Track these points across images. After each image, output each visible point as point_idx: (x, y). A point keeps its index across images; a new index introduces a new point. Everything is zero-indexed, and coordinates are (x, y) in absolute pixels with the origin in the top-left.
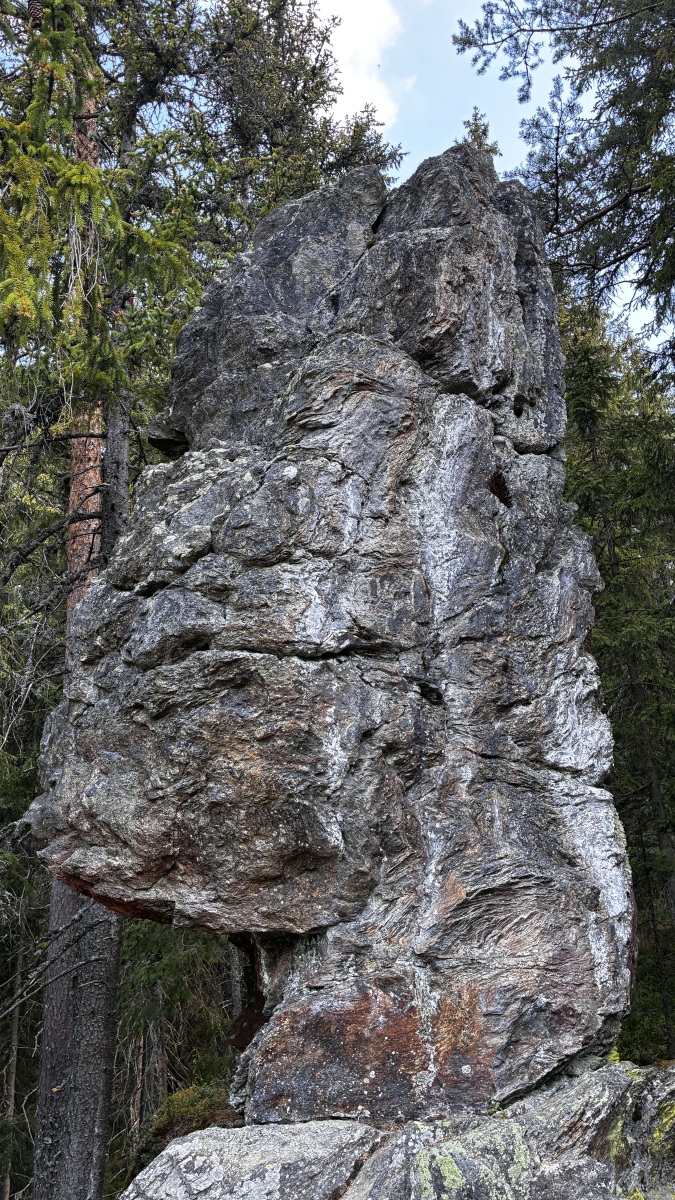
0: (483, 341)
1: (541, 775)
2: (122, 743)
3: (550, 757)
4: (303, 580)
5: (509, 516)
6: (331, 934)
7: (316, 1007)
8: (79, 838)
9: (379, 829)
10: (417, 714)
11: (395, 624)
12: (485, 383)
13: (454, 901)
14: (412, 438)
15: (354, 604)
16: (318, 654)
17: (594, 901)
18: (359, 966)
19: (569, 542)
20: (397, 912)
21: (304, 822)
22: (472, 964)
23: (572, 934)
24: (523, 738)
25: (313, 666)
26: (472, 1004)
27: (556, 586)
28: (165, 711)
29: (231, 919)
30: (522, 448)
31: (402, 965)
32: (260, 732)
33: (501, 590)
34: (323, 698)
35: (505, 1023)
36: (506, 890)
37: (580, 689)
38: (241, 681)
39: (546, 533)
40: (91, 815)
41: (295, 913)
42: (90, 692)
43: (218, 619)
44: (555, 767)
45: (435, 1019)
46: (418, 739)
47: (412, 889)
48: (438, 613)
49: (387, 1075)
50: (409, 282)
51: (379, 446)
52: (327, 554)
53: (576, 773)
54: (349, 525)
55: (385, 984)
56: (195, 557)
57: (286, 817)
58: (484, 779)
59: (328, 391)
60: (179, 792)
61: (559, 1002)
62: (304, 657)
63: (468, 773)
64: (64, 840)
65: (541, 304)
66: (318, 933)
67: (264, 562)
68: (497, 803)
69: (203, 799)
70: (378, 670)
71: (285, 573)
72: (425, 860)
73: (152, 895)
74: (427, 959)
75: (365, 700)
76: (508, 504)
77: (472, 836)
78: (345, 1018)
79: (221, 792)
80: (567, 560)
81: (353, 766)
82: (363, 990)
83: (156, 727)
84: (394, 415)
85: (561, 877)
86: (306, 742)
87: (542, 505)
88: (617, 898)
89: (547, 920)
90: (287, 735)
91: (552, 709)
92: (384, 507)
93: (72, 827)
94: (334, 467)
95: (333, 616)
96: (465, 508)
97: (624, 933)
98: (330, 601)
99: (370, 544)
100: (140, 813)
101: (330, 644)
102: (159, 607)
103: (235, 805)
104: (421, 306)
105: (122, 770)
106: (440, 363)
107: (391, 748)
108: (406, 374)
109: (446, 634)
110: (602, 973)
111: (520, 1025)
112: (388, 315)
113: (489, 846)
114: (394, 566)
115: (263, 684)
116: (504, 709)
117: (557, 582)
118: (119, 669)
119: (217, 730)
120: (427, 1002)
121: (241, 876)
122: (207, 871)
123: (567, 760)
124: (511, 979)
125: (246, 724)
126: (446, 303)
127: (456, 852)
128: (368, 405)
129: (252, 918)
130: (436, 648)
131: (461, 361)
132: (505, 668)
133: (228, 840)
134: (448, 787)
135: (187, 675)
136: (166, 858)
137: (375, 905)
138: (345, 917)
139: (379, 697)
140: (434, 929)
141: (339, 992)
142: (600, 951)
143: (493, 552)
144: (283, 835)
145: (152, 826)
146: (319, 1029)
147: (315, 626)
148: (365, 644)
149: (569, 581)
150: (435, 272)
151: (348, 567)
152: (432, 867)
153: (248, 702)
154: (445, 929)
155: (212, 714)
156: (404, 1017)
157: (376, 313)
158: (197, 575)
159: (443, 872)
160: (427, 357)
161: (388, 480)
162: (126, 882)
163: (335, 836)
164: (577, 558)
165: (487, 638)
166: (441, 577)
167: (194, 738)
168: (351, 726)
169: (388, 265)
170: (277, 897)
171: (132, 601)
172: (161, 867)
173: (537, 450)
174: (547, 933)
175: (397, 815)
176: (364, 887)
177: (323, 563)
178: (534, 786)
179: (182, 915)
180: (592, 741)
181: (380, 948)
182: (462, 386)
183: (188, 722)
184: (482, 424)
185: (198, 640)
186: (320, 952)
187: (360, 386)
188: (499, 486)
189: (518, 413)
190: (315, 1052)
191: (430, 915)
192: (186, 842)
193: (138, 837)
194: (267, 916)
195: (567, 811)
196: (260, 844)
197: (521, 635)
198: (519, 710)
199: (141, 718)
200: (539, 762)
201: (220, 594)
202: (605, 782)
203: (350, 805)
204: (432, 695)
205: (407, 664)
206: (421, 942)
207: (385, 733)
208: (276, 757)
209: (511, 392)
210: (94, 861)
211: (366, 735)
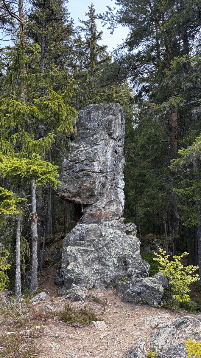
0: (116, 132)
1: (116, 188)
2: (71, 181)
3: (118, 186)
4: (96, 164)
5: (117, 155)
6: (93, 205)
7: (91, 212)
8: (63, 192)
9: (100, 193)
10: (105, 180)
11: (104, 169)
12: (116, 138)
13: (107, 201)
14: (108, 146)
15: (100, 167)
16: (97, 173)
17: (121, 203)
18: (96, 208)
19: (122, 158)
20: (101, 203)
21: (92, 191)
22: (109, 208)
23: (119, 206)
24: (115, 184)
25: (96, 174)
26: (108, 213)
27: (121, 165)
28: (78, 178)
29: (82, 202)
30: (119, 146)
31: (101, 208)
32: (89, 181)
33: (115, 165)
34: (96, 178)
35: (112, 215)
36: (113, 201)
37: (122, 178)
38: (88, 175)
39: (120, 158)
40: (66, 189)
41: (90, 202)
42: (65, 174)
43: (87, 168)
44: (118, 187)
45: (104, 214)
46: (105, 183)
47: (103, 200)
48: (108, 168)
49: (99, 220)
50: (109, 125)
51: (104, 147)
52: (98, 161)
53: (120, 188)
54: (101, 157)
55: (99, 210)
56: (84, 160)
57: (91, 191)
58: (111, 188)
59: (99, 140)
60: (79, 187)
61: (117, 213)
62: (95, 173)
63: (109, 187)
64: (61, 192)
65: (123, 126)
66: (92, 204)
67: (92, 162)
68: (112, 191)
69: (81, 188)
70: (101, 175)
71: (94, 163)
72: (104, 197)
73: (73, 199)
74: (104, 208)
75: (100, 178)
76: (117, 154)
77: (109, 194)
78: (94, 214)
79: (84, 188)
80: (122, 161)
81: (98, 186)
82: (97, 211)
83: (77, 180)
84: (106, 143)
85: (118, 200)
86: (94, 183)
87: (120, 154)
88: (123, 204)
89: (116, 205)
90: (92, 182)
91: (119, 180)
92: (104, 155)
93: (63, 191)
94: (100, 150)
95: (98, 168)
96: (112, 155)
97: (123, 208)
98: (98, 167)
99: (102, 160)
100: (73, 189)
101: (98, 172)
102: (79, 166)
103: (85, 189)
104: (110, 128)
105: (71, 184)
106: (111, 135)
107: (102, 184)
108: (107, 137)
109: (109, 171)
110: (121, 211)
111: (113, 215)
112: (106, 129)
113: (111, 196)
114: (105, 162)
115: (90, 176)
116: (114, 180)
117: (121, 164)
118: (71, 172)
119: (84, 181)
120: (103, 212)
121: (84, 197)
122: (80, 197)
123: (119, 187)
124: (113, 210)
125: (88, 180)
126: (113, 128)
127: (108, 197)
128: (104, 142)
129: (85, 202)
130: (107, 172)
131: (113, 135)
132: (114, 175)
133: (83, 193)
134: (107, 189)
135: (82, 174)
136: (76, 195)
137: (98, 202)
138: (95, 203)
139: (102, 178)
140: (105, 205)
141: (94, 211)
142: (121, 209)
143: (114, 160)
144: (90, 193)
145: (74, 191)
146: (91, 215)
147: (97, 170)
148: (101, 172)
149: (122, 164)
150: (112, 124)
151: (100, 162)
152: (105, 198)
153: (88, 178)
154: (106, 205)
155: (84, 179)
156: (101, 213)
157: (104, 128)
158: (84, 162)
159: (106, 198)
160: (110, 135)
161: (105, 152)
162: (70, 197)
163: (96, 193)
164: (123, 161)
165: (113, 171)
166: (109, 163)
167: (82, 181)
168: (99, 181)
169: (107, 122)
170: (88, 200)
171: (74, 164)
172: (75, 196)
173: (120, 146)
174: (117, 206)
175: (102, 191)
176: (97, 199)
177: (98, 162)
178: (116, 189)
179: (76, 202)
180: (122, 184)
181: (98, 206)
182: (113, 138)
183: (81, 179)
184: (115, 143)
185: (84, 170)
186: (91, 206)
187: (103, 140)
188: (116, 151)
189: (119, 141)
190: (91, 217)
191: (104, 203)
192: (78, 193)
193: (73, 192)
194: (86, 202)
195: (119, 193)
196: (87, 194)
197: (116, 171)
198: (115, 180)
199: (74, 178)
200: (116, 186)
201: (87, 165)
202: (123, 190)
203: (98, 190)
204: (107, 178)
205: (104, 174)
206: (103, 206)
207: (102, 182)
208: (90, 184)
209: (118, 138)
210: (66, 195)
211: (100, 182)
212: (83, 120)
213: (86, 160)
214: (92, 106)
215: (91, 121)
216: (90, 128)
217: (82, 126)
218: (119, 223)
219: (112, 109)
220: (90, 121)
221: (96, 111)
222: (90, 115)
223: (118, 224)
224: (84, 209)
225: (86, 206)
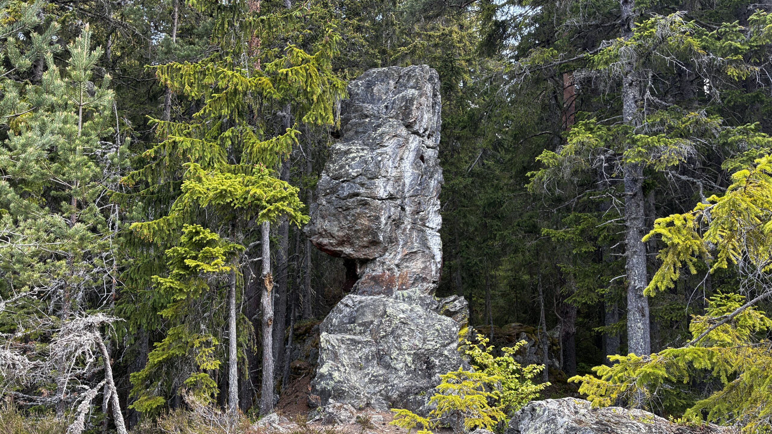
0: (422, 121)
1: (424, 228)
2: (334, 215)
3: (427, 225)
4: (379, 182)
5: (424, 166)
6: (377, 259)
7: (374, 274)
8: (321, 235)
9: (390, 238)
10: (400, 213)
11: (397, 193)
12: (421, 132)
13: (404, 254)
14: (404, 148)
15: (389, 188)
16: (382, 199)
17: (433, 257)
18: (383, 266)
19: (437, 171)
20: (392, 256)
21: (375, 235)
22: (407, 267)
23: (428, 263)
24: (422, 220)
25: (380, 202)
26: (407, 275)
27: (433, 183)
28: (348, 209)
29: (355, 255)
30: (428, 147)
31: (392, 266)
32: (368, 215)
33: (420, 185)
34: (382, 209)
35: (413, 279)
36: (415, 253)
37: (436, 209)
38: (365, 204)
39: (432, 170)
40: (325, 231)
41: (370, 254)
42: (324, 203)
43: (362, 191)
44: (428, 227)
45: (398, 278)
46: (400, 219)
47: (395, 251)
48: (406, 190)
49: (388, 288)
50: (407, 107)
51: (397, 150)
52: (385, 177)
53: (432, 229)
54: (390, 170)
55: (389, 270)
56: (357, 176)
57: (372, 233)
58: (412, 228)
59: (387, 137)
60: (349, 227)
61: (424, 276)
62: (379, 200)
63: (409, 227)
64: (317, 236)
65: (437, 107)
66: (375, 259)
67: (373, 179)
68: (415, 234)
69: (354, 229)
70: (392, 203)
71: (377, 181)
72: (399, 245)
73: (338, 249)
74: (397, 266)
75: (390, 209)
76: (424, 162)
77: (409, 241)
78: (379, 276)
79: (358, 227)
80: (436, 176)
81: (386, 224)
82: (384, 271)
83: (344, 212)
84: (401, 143)
85: (427, 251)
86: (377, 218)
87: (431, 163)
88: (439, 257)
89: (423, 260)
90: (374, 216)
91: (429, 213)
92: (397, 165)
93: (320, 233)
94: (388, 157)
95: (385, 191)
96: (415, 165)
97: (439, 266)
98: (385, 187)
99: (393, 174)
100: (338, 231)
101: (384, 197)
102: (348, 186)
103: (361, 230)
104: (409, 114)
105: (334, 221)
106: (412, 127)
107: (394, 220)
108: (403, 131)
109: (407, 195)
110: (433, 273)
111: (416, 279)
112: (401, 115)
113: (412, 243)
114: (398, 179)
115: (370, 205)
116: (418, 213)
117: (433, 182)
118: (334, 198)
119: (359, 214)
120: (397, 274)
121: (360, 246)
122: (352, 244)
123: (431, 226)
124: (414, 270)
125: (366, 213)
126: (415, 113)
127: (405, 244)
128: (396, 141)
129: (361, 255)
130: (405, 198)
131: (416, 127)
132: (419, 203)
133: (358, 238)
134: (405, 230)
135: (354, 202)
136: (344, 241)
137: (387, 254)
138: (381, 256)
139: (393, 209)
140: (399, 260)
141: (379, 271)
142: (434, 268)
143: (419, 175)
144: (370, 237)
145: (341, 234)
146: (374, 279)
147: (382, 194)
148: (391, 197)
149: (436, 182)
150: (413, 105)
151: (389, 180)
152: (400, 246)
153: (366, 209)
154: (402, 259)
155: (358, 211)
156: (392, 276)
157: (398, 115)
158: (358, 180)
159: (403, 248)
160: (408, 126)
161: (398, 159)
162: (333, 246)
163: (381, 238)
164: (439, 176)
165: (416, 196)
166: (407, 181)
167: (353, 215)
168: (387, 215)
169: (402, 103)
170: (367, 251)
171: (339, 183)
172: (342, 243)
173: (432, 148)
174: (423, 262)
175: (394, 235)
176: (385, 250)
177: (384, 179)
178: (423, 231)
179: (345, 254)
180: (437, 221)
181: (388, 263)
182: (416, 133)
183: (352, 212)
184: (420, 142)
185: (357, 195)
186: (374, 263)
187: (394, 136)
188: (422, 158)
189: (428, 138)
190: (372, 283)
191: (399, 257)
192: (348, 238)
193: (338, 236)
194: (364, 255)
195: (429, 237)
196: (365, 239)
197: (424, 195)
198: (421, 213)
199: (340, 210)
200: (424, 225)
201: (362, 185)
202: (439, 231)
203: (385, 232)
204: (403, 209)
205: (399, 202)
206: (397, 262)
207: (393, 217)
208: (371, 221)
209: (427, 133)
210: (325, 241)
211: (389, 217)
212: (358, 100)
213: (361, 175)
214: (374, 72)
215: (374, 100)
216: (372, 115)
217: (357, 111)
218: (423, 293)
219: (413, 76)
220: (372, 102)
221: (383, 81)
222: (372, 89)
223: (422, 295)
224: (360, 268)
225: (365, 262)
